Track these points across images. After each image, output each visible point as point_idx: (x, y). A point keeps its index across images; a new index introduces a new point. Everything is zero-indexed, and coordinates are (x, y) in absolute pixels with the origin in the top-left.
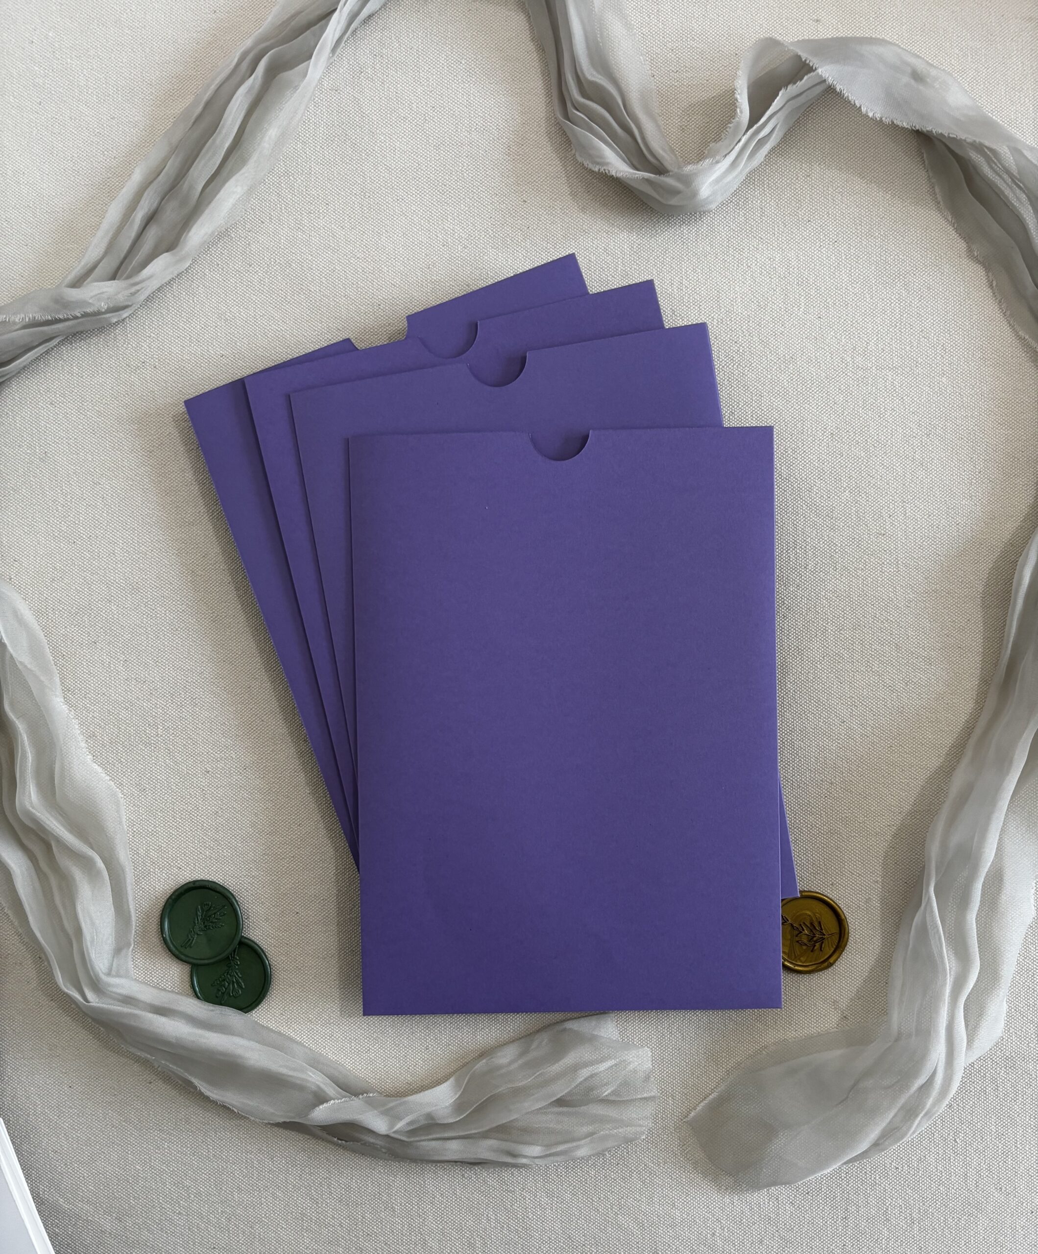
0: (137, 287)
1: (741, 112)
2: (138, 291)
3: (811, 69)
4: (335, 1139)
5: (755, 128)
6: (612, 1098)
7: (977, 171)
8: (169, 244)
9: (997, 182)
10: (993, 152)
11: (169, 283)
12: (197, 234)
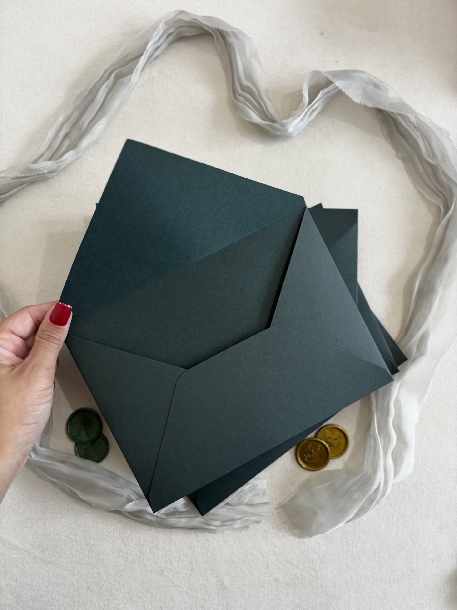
0: (60, 164)
1: (305, 99)
2: (60, 166)
3: (332, 83)
4: (134, 518)
5: (311, 105)
6: (250, 503)
7: (400, 124)
8: (73, 146)
9: (409, 128)
10: (406, 116)
11: (73, 162)
12: (85, 143)
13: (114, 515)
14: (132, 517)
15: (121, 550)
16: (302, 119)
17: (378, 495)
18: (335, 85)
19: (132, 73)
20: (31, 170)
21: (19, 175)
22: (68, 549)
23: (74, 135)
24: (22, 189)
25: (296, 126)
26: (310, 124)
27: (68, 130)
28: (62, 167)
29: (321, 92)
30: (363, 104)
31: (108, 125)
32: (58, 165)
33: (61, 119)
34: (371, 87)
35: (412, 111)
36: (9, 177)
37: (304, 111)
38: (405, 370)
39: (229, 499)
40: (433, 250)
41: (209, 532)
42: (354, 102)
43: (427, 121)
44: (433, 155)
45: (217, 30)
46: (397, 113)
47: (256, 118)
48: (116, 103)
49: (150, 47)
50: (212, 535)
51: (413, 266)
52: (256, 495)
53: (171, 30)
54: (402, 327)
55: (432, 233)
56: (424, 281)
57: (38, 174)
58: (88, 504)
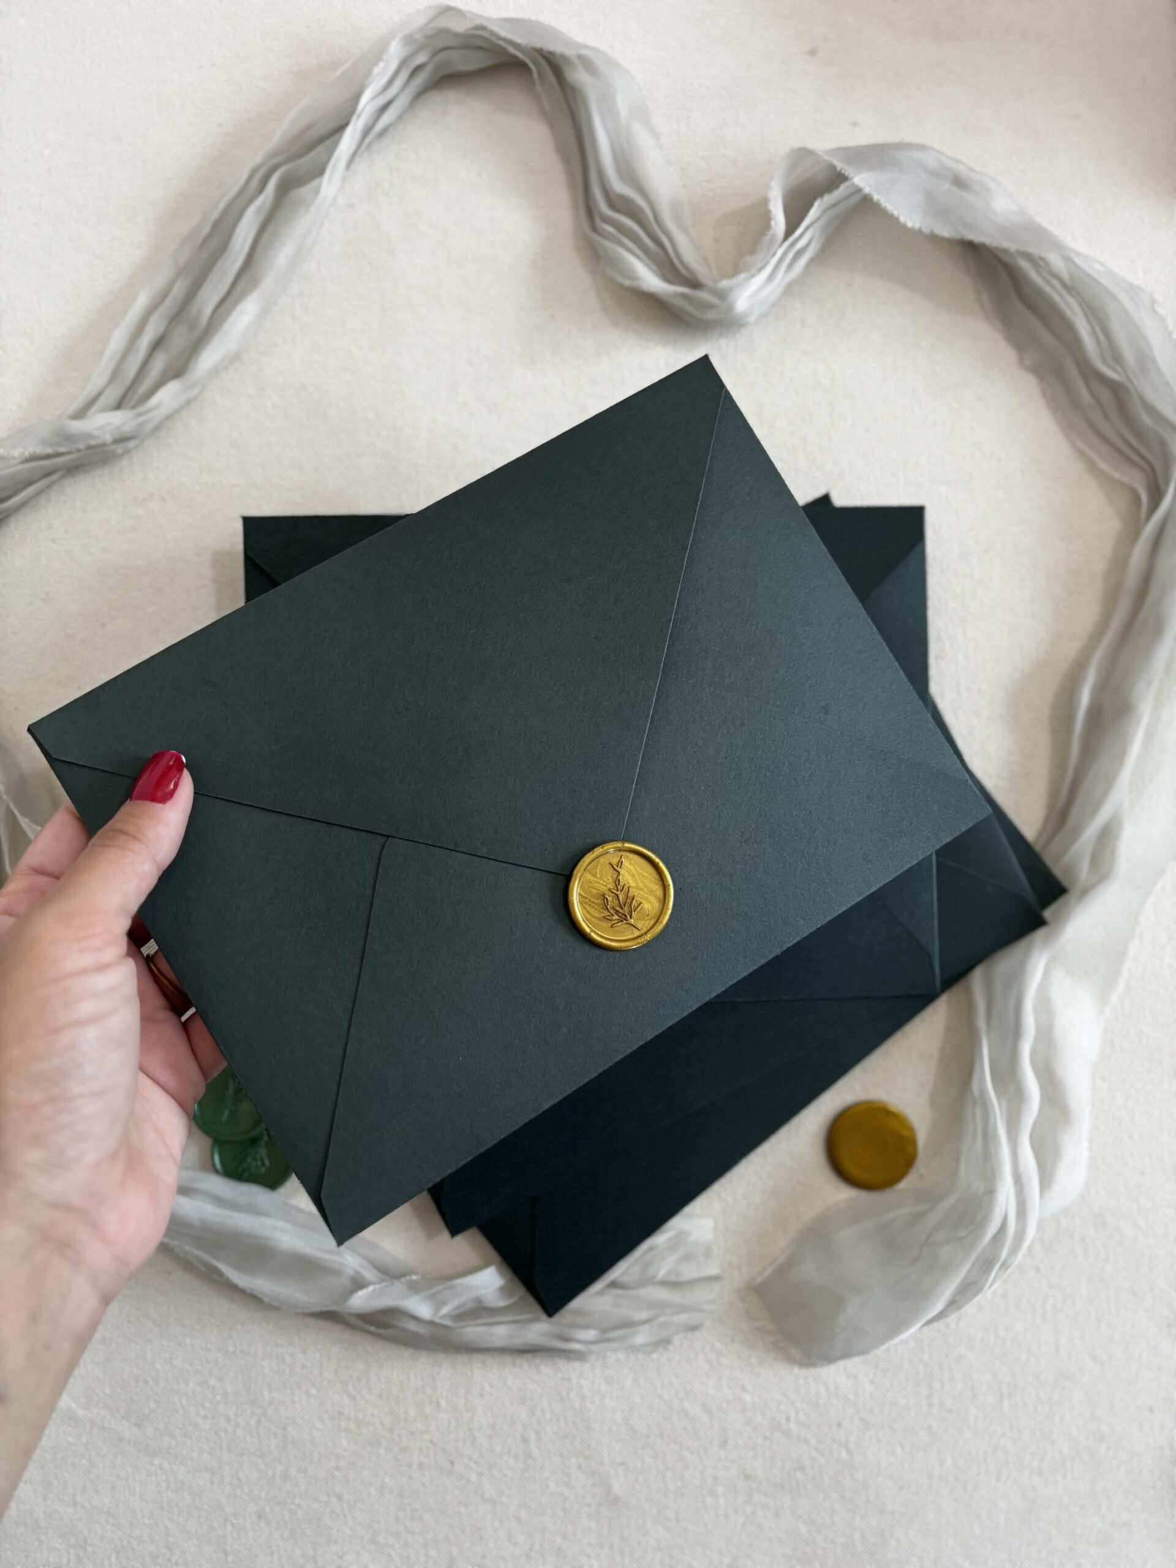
0: (145, 417)
1: (776, 224)
2: (145, 422)
3: (845, 178)
4: (373, 1329)
5: (791, 239)
6: (672, 1278)
7: (1026, 279)
8: (177, 371)
9: (1048, 289)
10: (1042, 259)
11: (177, 411)
12: (208, 359)
13: (322, 1323)
14: (366, 1327)
15: (341, 1413)
16: (771, 277)
17: (1003, 1246)
18: (853, 184)
19: (321, 172)
20: (69, 438)
21: (40, 450)
22: (205, 1417)
23: (179, 340)
24: (49, 487)
25: (753, 295)
26: (790, 290)
27: (161, 329)
28: (150, 427)
29: (817, 204)
30: (927, 231)
31: (264, 312)
32: (141, 419)
33: (142, 301)
34: (946, 186)
35: (1056, 245)
36: (14, 458)
37: (774, 254)
38: (1062, 919)
39: (618, 1272)
40: (1124, 604)
41: (568, 1359)
42: (904, 227)
43: (1096, 270)
44: (1117, 358)
45: (540, 52)
46: (1018, 251)
47: (650, 280)
48: (282, 254)
49: (367, 104)
50: (577, 1364)
51: (1071, 650)
52: (687, 1258)
53: (421, 58)
54: (1051, 807)
55: (1119, 562)
56: (1103, 687)
57: (89, 447)
58: (252, 1299)
